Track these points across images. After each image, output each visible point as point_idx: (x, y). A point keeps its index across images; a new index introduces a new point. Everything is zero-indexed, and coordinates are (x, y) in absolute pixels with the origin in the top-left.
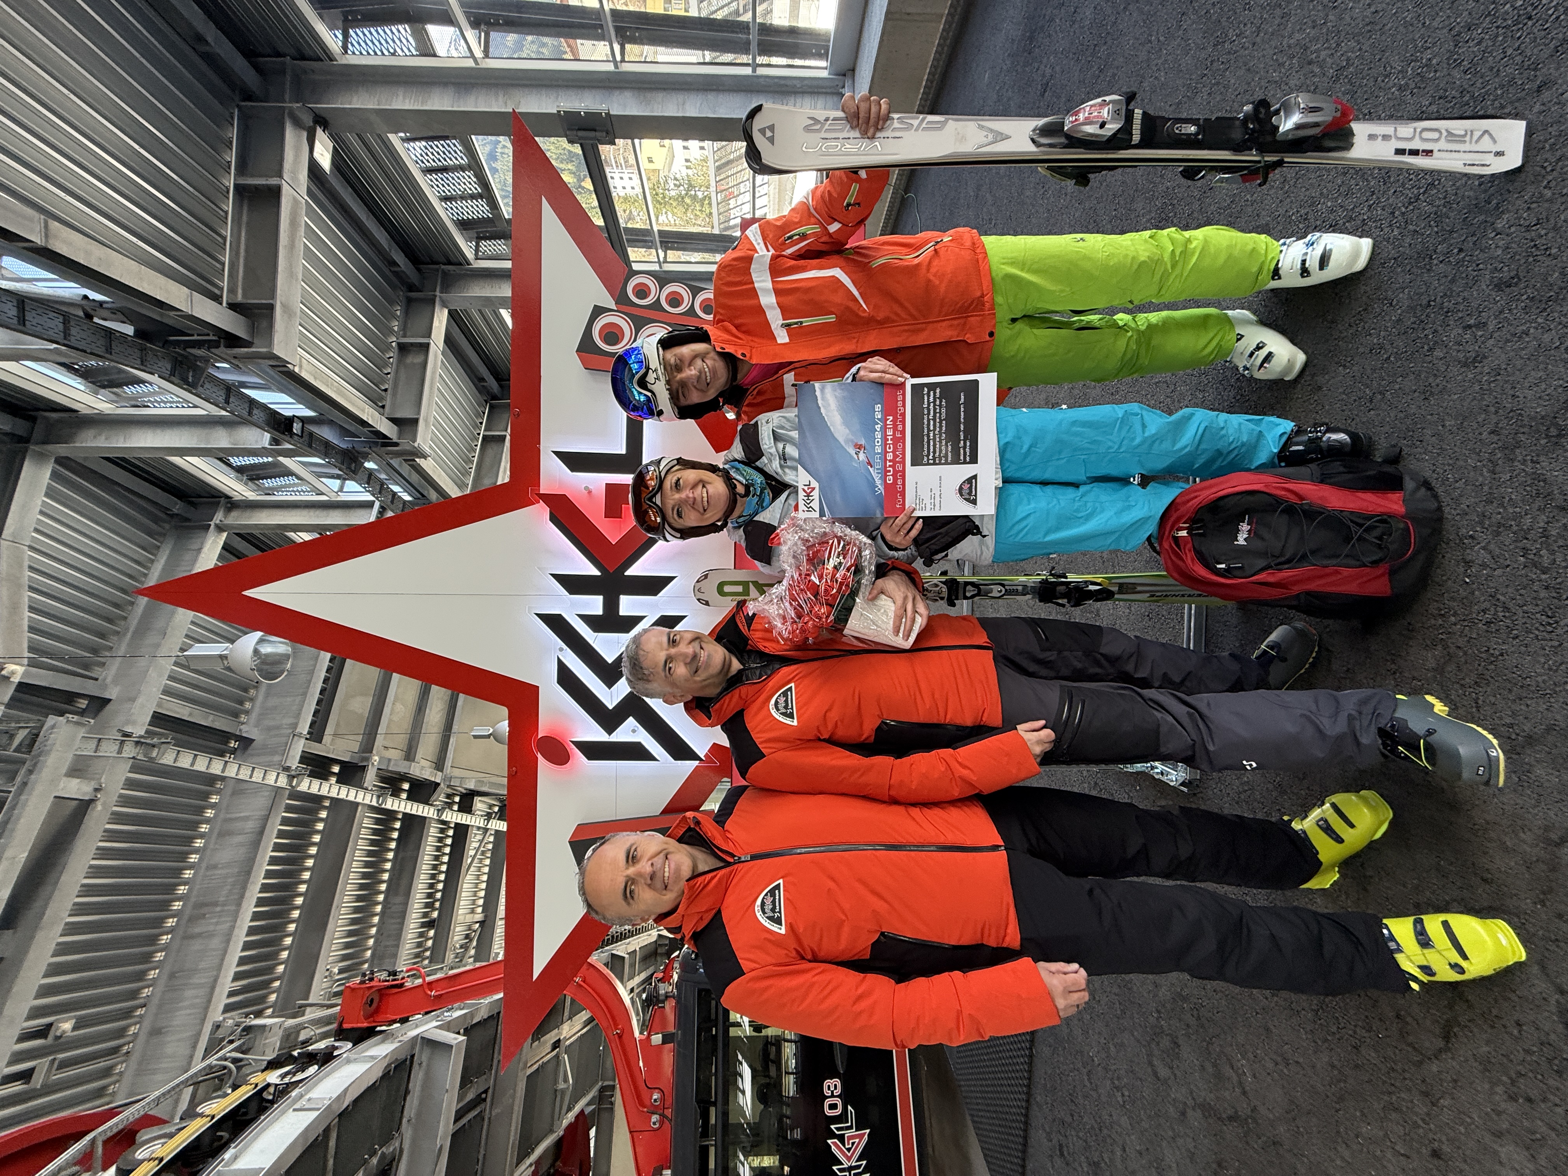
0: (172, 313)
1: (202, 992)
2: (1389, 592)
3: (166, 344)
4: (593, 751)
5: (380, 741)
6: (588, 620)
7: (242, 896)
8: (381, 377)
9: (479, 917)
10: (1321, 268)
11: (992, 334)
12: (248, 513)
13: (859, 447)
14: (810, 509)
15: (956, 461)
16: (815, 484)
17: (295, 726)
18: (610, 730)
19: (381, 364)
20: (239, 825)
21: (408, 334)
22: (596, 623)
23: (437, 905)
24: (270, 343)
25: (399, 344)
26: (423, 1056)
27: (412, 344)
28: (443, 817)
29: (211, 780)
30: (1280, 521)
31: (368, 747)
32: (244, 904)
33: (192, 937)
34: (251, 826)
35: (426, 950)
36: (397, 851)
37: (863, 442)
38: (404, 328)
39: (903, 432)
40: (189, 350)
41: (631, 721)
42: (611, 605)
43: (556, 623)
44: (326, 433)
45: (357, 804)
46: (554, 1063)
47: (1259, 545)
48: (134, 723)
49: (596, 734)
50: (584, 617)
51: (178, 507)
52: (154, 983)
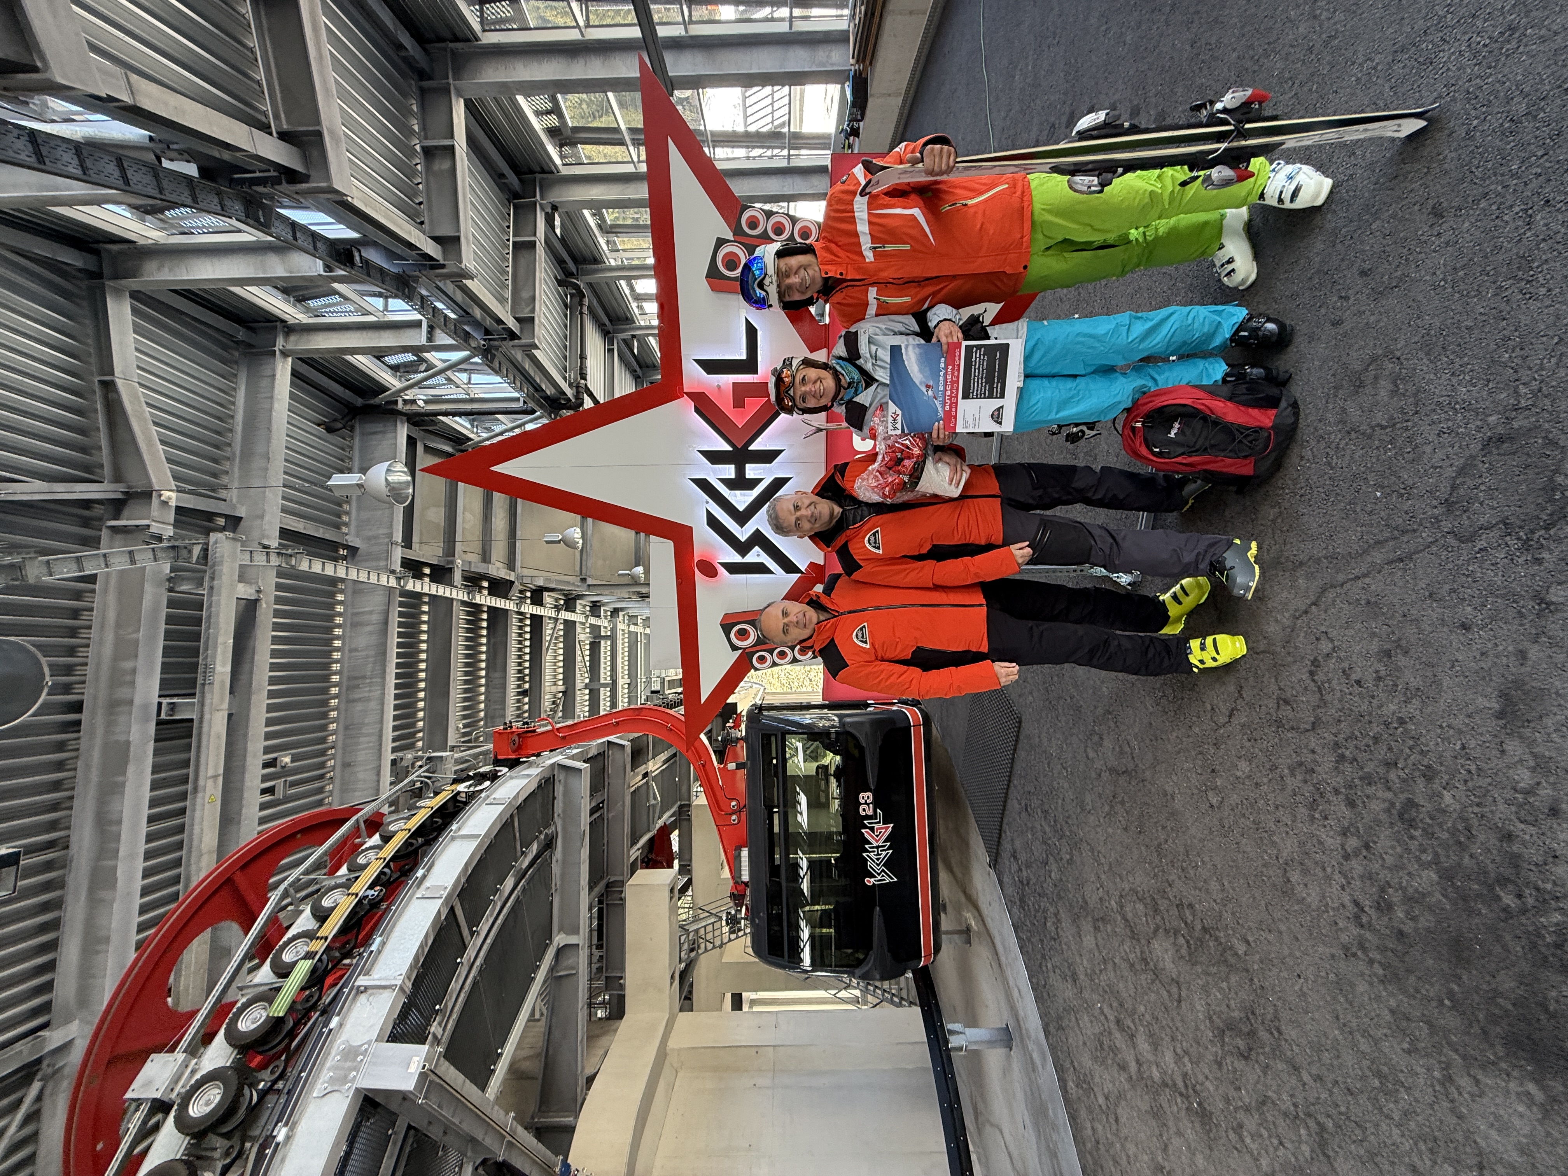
0: (238, 154)
1: (374, 739)
2: (1252, 473)
3: (232, 182)
4: (733, 568)
5: (459, 547)
6: (726, 482)
7: (384, 672)
8: (412, 188)
9: (562, 688)
10: (1292, 201)
11: (1025, 267)
12: (305, 337)
13: (928, 387)
14: (896, 428)
15: (991, 396)
16: (899, 412)
17: (390, 535)
18: (743, 555)
19: (410, 173)
20: (366, 618)
21: (429, 134)
22: (731, 484)
23: (527, 679)
24: (328, 177)
25: (423, 148)
26: (561, 776)
27: (436, 147)
28: (522, 610)
29: (333, 581)
30: (1197, 424)
31: (450, 551)
32: (388, 678)
33: (354, 701)
34: (375, 618)
35: (525, 712)
36: (488, 636)
37: (931, 383)
38: (424, 127)
39: (958, 377)
40: (254, 188)
41: (757, 549)
42: (741, 471)
43: (703, 485)
44: (374, 256)
45: (452, 600)
46: (645, 787)
47: (1181, 438)
48: (268, 537)
49: (736, 558)
50: (722, 480)
51: (241, 334)
52: (334, 732)
